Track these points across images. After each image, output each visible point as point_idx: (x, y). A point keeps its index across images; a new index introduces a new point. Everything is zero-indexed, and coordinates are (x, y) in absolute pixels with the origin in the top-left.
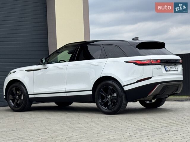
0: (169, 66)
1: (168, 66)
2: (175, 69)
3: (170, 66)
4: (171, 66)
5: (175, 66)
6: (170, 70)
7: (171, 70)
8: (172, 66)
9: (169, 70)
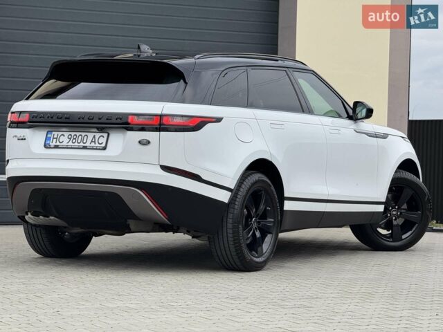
0: (66, 134)
1: (60, 133)
2: (88, 144)
3: (73, 134)
4: (78, 134)
5: (98, 135)
6: (65, 144)
7: (70, 144)
8: (83, 134)
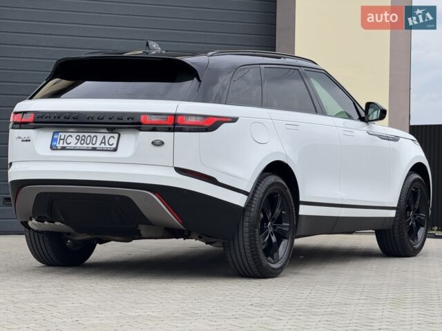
0: (74, 135)
1: (67, 134)
3: (81, 134)
4: (87, 135)
5: (108, 135)
7: (79, 145)
8: (92, 135)
9: (65, 145)
